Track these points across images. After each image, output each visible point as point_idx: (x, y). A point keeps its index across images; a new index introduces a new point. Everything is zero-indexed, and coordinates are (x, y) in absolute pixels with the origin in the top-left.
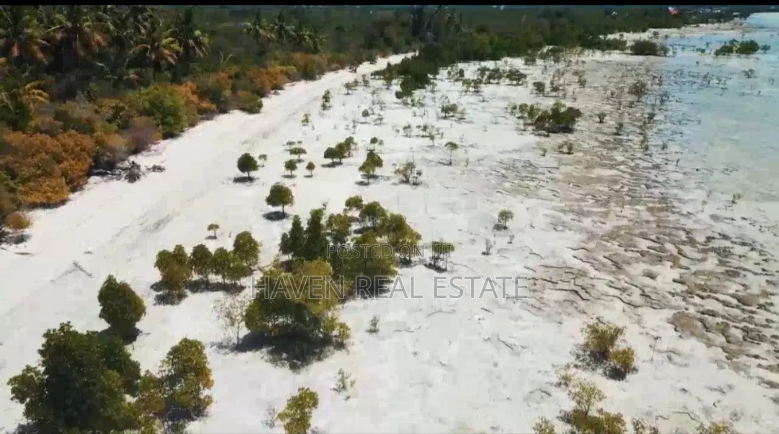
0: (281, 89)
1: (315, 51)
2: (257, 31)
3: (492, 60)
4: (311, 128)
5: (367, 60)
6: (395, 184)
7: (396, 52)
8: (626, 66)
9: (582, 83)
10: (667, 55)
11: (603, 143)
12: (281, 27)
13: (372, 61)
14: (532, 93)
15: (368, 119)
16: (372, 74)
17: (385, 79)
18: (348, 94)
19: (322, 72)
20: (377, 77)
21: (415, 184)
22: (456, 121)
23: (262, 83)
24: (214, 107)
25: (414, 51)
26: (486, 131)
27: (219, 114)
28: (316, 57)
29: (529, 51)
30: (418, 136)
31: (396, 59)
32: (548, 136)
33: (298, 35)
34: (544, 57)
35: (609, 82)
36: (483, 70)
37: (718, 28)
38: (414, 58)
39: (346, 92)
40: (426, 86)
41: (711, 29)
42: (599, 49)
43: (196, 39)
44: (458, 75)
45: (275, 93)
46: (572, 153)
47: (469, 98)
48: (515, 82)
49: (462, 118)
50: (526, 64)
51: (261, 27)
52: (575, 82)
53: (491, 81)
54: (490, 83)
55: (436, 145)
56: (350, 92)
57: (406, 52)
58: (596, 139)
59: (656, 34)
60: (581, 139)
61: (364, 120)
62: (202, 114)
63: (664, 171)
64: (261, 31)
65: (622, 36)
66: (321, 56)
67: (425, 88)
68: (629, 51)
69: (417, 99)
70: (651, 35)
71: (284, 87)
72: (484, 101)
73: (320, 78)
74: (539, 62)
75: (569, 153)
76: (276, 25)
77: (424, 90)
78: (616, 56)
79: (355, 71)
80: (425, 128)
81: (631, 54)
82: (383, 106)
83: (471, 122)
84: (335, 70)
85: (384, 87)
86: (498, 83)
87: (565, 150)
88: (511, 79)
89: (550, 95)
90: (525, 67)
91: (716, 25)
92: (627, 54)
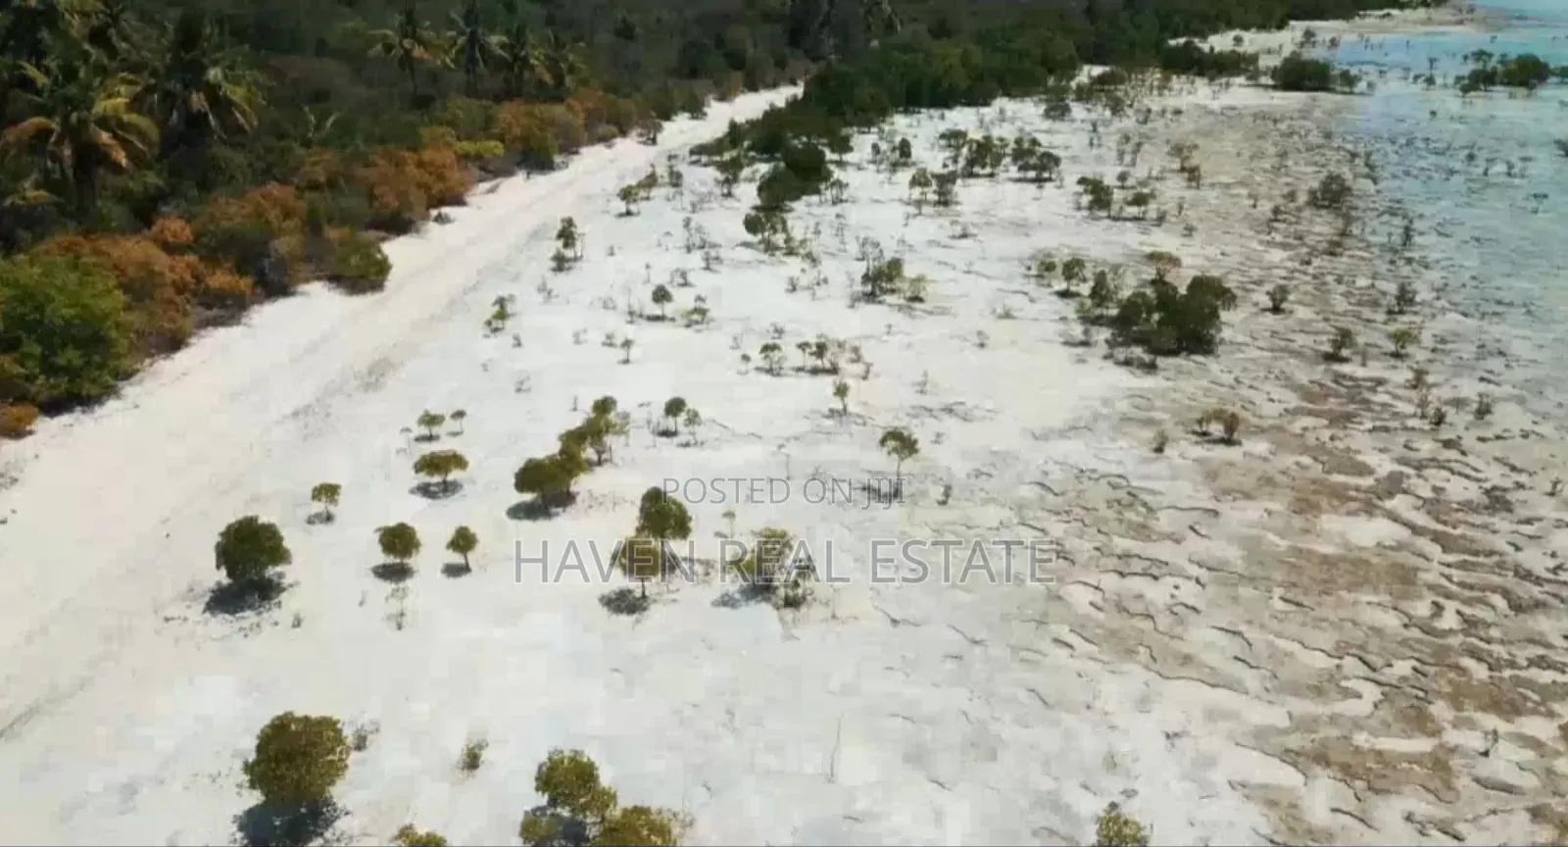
0: (459, 202)
1: (557, 95)
2: (408, 52)
3: (969, 104)
4: (512, 341)
5: (684, 109)
6: (726, 601)
7: (753, 87)
8: (1275, 121)
9: (1192, 175)
10: (1356, 90)
11: (1306, 393)
12: (473, 40)
13: (696, 110)
14: (1079, 208)
15: (668, 309)
16: (692, 152)
17: (722, 167)
18: (629, 213)
19: (571, 148)
20: (704, 159)
21: (792, 603)
22: (900, 308)
23: (402, 196)
24: (245, 283)
25: (794, 83)
26: (982, 345)
27: (261, 302)
28: (558, 110)
29: (1051, 81)
30: (800, 369)
31: (750, 106)
32: (1151, 368)
33: (516, 58)
34: (1084, 95)
35: (1252, 170)
36: (954, 138)
37: (1429, 21)
38: (793, 104)
39: (624, 210)
40: (822, 187)
41: (1415, 23)
42: (1201, 74)
43: (212, 92)
44: (898, 153)
45: (441, 219)
46: (1239, 443)
47: (930, 227)
48: (1032, 174)
49: (917, 299)
50: (1047, 115)
51: (420, 42)
52: (1173, 171)
53: (977, 169)
54: (972, 175)
55: (851, 408)
56: (633, 208)
57: (774, 85)
58: (1288, 382)
59: (1309, 34)
60: (1247, 382)
61: (659, 312)
62: (209, 307)
63: (1529, 521)
64: (418, 52)
65: (1238, 40)
66: (570, 108)
67: (818, 192)
68: (1266, 80)
69: (797, 234)
70: (1299, 35)
71: (468, 199)
72: (964, 236)
73: (566, 165)
74: (1078, 110)
75: (1228, 442)
76: (463, 33)
77: (815, 198)
78: (1239, 94)
79: (654, 141)
80: (821, 350)
81: (1275, 88)
82: (713, 253)
83: (943, 312)
84: (606, 139)
85: (718, 191)
86: (991, 175)
87: (1216, 429)
88: (1024, 168)
89: (1124, 215)
90: (1047, 124)
91: (1421, 12)
92: (1266, 87)
